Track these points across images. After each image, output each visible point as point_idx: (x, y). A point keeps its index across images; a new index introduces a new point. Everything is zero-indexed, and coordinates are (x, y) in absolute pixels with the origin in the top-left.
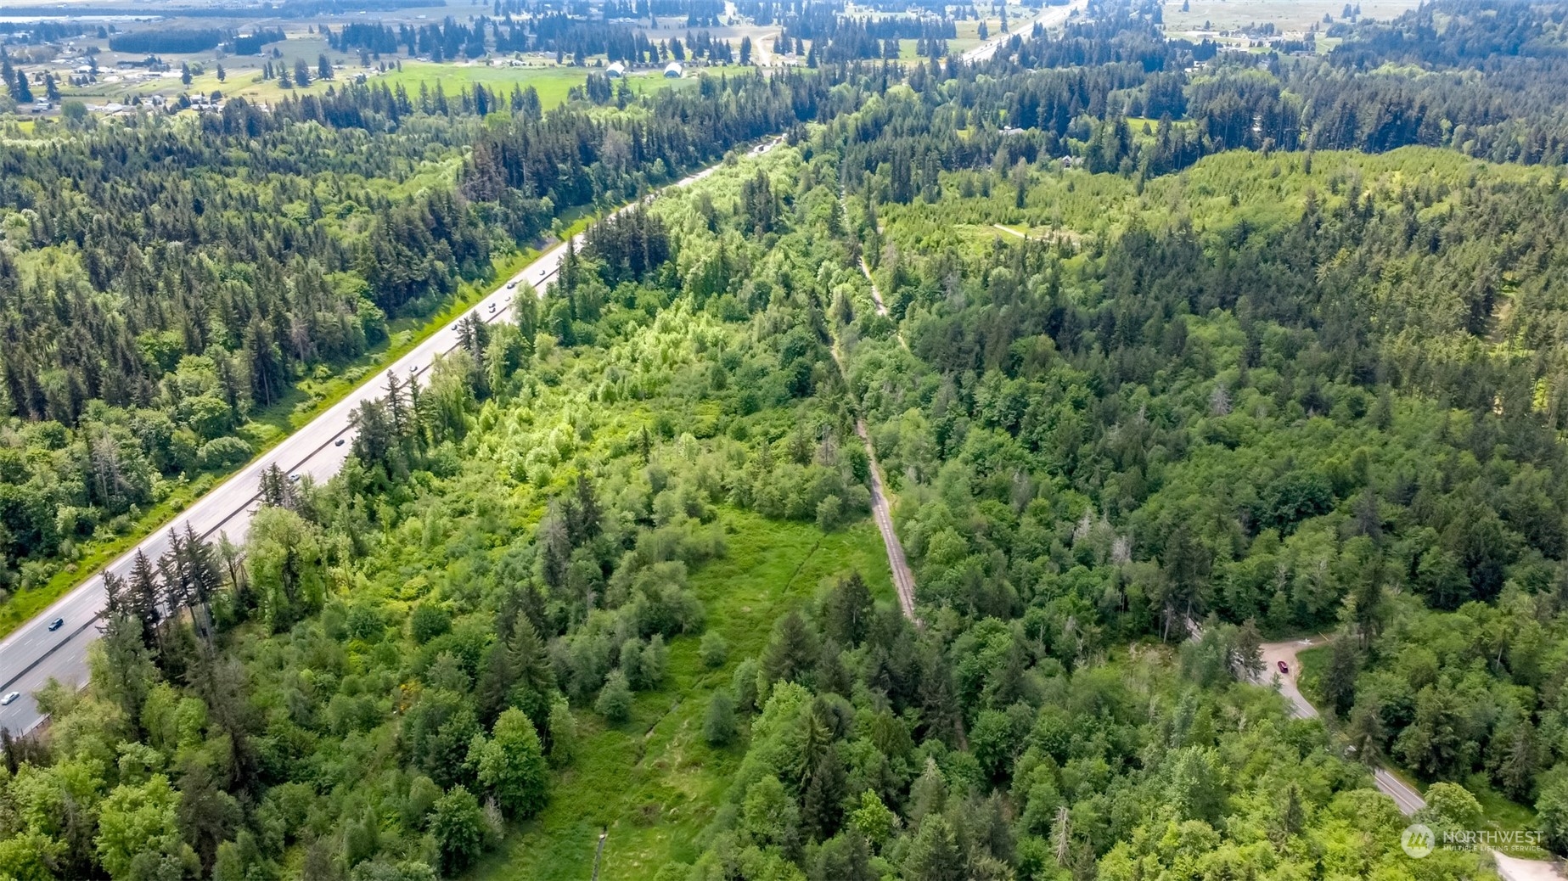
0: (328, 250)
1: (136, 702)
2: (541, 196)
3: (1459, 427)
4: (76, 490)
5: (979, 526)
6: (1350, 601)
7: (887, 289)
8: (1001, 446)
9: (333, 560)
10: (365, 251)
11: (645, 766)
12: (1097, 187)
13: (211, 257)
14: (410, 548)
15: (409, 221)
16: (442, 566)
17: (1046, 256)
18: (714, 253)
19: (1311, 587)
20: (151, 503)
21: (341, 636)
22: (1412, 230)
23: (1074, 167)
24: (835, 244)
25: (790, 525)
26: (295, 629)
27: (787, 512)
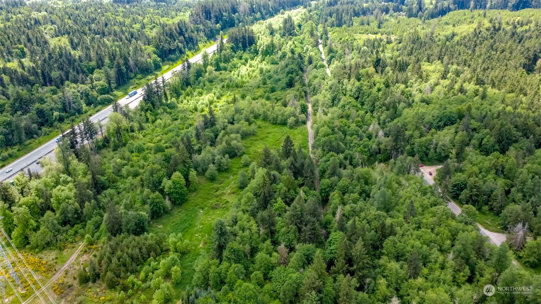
0: (144, 39)
1: (67, 164)
2: (217, 24)
3: (509, 99)
4: (60, 108)
5: (336, 126)
6: (454, 151)
7: (327, 55)
8: (350, 102)
9: (133, 131)
10: (155, 38)
11: (218, 193)
12: (409, 22)
13: (108, 40)
14: (158, 129)
15: (170, 29)
16: (166, 134)
17: (381, 43)
18: (269, 41)
19: (443, 147)
20: (82, 113)
21: (132, 152)
22: (513, 34)
23: (402, 16)
24: (312, 40)
25: (278, 126)
26: (119, 150)
27: (278, 122)
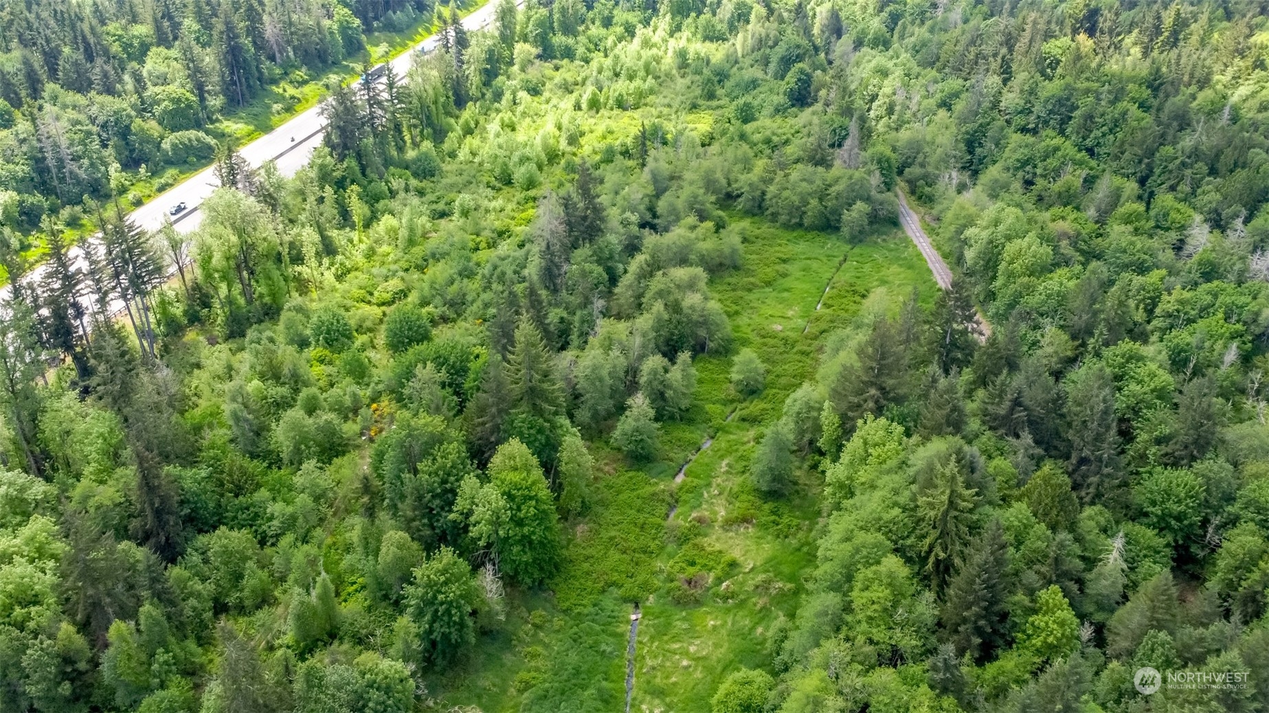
4: (20, 174)
5: (1062, 235)
9: (298, 259)
11: (680, 520)
14: (385, 248)
16: (421, 269)
20: (107, 196)
21: (303, 344)
25: (809, 236)
26: (251, 334)
27: (806, 222)
